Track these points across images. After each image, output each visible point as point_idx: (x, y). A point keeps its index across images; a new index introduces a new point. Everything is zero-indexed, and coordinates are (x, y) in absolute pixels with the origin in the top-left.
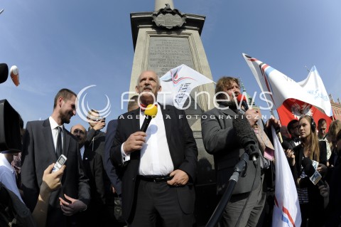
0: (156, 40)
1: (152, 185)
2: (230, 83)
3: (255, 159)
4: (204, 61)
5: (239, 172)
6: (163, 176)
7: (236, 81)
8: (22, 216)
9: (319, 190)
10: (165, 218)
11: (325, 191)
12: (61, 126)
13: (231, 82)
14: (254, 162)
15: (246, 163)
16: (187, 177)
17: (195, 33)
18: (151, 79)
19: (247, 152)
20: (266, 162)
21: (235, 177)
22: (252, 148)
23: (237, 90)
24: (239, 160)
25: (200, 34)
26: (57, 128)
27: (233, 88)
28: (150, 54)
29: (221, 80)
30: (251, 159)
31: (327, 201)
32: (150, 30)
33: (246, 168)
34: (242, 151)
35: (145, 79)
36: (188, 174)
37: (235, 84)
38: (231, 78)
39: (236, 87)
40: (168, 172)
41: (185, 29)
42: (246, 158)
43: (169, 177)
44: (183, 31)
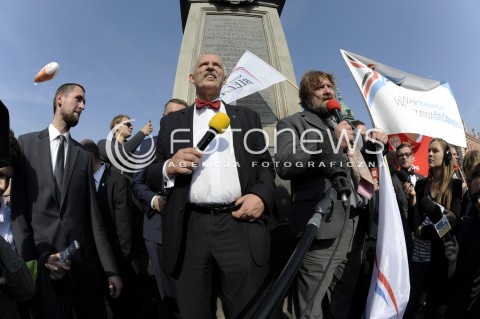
0: (214, 20)
1: (208, 219)
2: (319, 81)
3: (345, 198)
4: (283, 50)
5: (323, 215)
6: (225, 205)
7: (329, 77)
8: (12, 271)
9: (444, 249)
10: (226, 270)
11: (452, 251)
12: (65, 135)
13: (321, 79)
14: (343, 202)
15: (333, 203)
16: (262, 205)
17: (272, 12)
18: (215, 64)
19: (335, 186)
20: (360, 199)
21: (315, 220)
22: (342, 181)
23: (329, 90)
24: (323, 196)
25: (280, 13)
26: (58, 137)
27: (323, 87)
28: (205, 38)
29: (306, 75)
30: (339, 197)
31: (453, 268)
32: (207, 5)
33: (332, 209)
34: (328, 184)
35: (206, 64)
36: (263, 200)
37: (326, 82)
38: (321, 73)
39: (329, 86)
40: (233, 200)
41: (258, 5)
42: (333, 195)
43: (233, 206)
44: (255, 9)
